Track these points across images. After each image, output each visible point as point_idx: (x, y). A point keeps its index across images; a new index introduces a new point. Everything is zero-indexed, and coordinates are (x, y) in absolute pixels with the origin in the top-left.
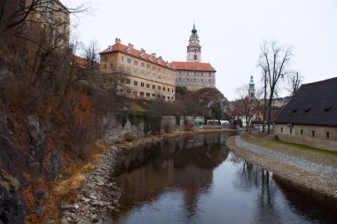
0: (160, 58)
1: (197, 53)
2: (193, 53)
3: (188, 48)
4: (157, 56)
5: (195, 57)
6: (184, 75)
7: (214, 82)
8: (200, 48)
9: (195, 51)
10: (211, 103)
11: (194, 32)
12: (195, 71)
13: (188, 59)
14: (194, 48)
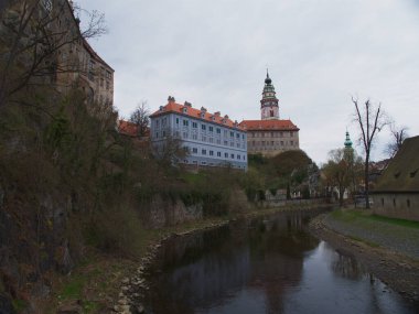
0: (226, 117)
1: (274, 108)
2: (269, 109)
3: (262, 102)
4: (222, 116)
5: (272, 114)
6: (258, 138)
7: (297, 143)
8: (277, 101)
9: (271, 106)
10: (295, 171)
11: (268, 81)
12: (272, 131)
13: (263, 117)
14: (269, 101)
